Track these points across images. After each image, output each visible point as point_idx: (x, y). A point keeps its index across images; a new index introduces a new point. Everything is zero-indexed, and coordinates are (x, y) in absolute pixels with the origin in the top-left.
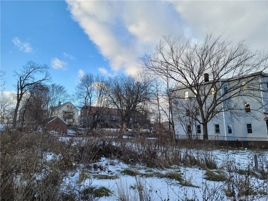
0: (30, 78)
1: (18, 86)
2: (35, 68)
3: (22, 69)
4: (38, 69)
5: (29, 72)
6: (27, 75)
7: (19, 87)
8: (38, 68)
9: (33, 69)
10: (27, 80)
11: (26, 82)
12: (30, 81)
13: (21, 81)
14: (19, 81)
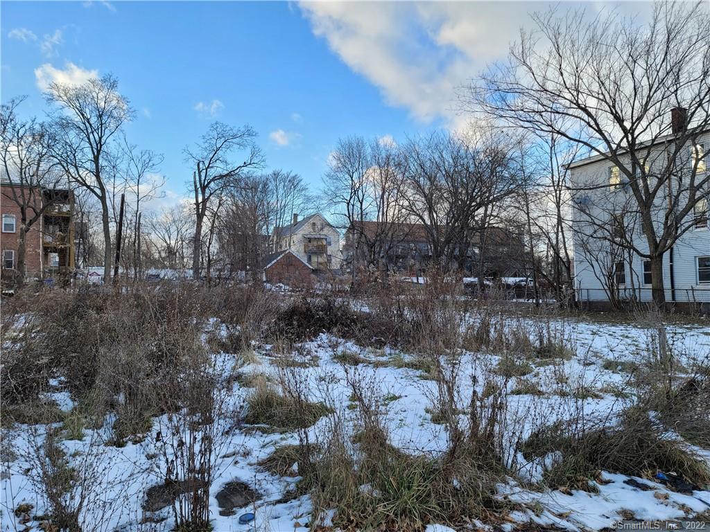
0: (218, 164)
1: (195, 183)
2: (227, 138)
3: (201, 142)
4: (234, 140)
5: (215, 149)
6: (211, 156)
7: (198, 186)
8: (234, 137)
9: (223, 140)
10: (212, 167)
11: (213, 173)
12: (219, 169)
13: (200, 172)
14: (197, 172)
